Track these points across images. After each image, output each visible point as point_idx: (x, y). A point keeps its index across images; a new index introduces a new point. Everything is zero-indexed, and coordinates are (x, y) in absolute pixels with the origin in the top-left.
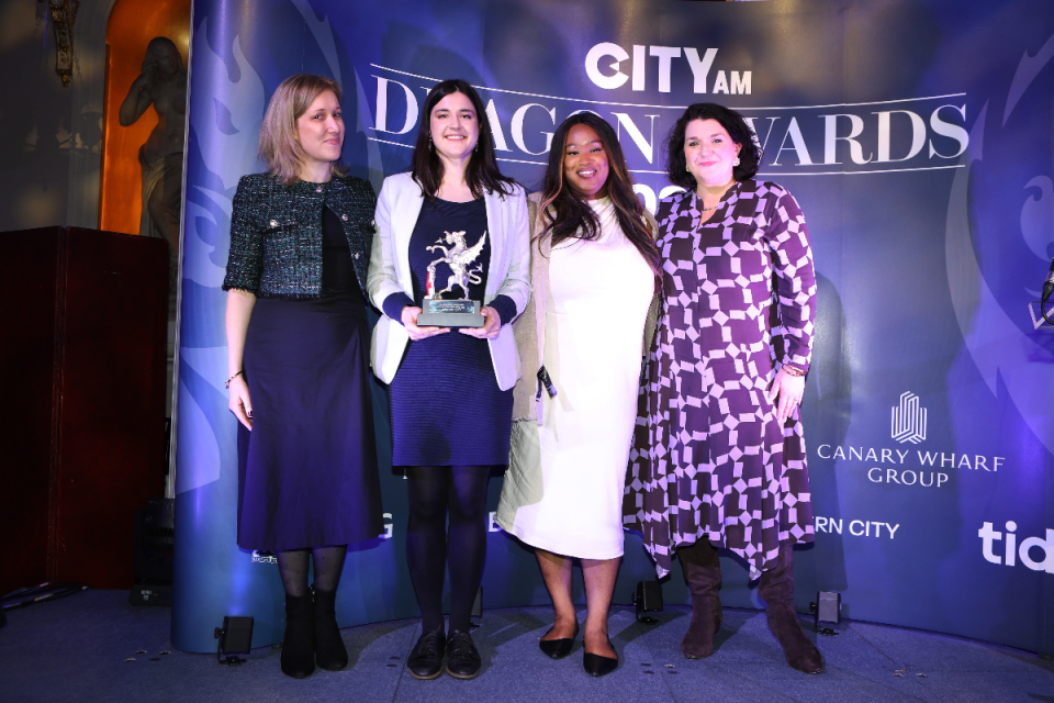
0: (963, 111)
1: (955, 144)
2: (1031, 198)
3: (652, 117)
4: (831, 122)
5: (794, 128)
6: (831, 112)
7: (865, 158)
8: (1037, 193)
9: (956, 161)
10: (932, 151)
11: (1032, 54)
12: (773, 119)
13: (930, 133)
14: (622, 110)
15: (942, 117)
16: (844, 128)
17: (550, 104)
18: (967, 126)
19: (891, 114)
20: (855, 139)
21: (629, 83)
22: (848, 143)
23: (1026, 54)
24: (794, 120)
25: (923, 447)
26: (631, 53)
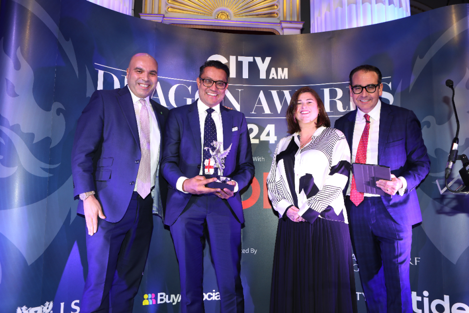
0: (390, 85)
1: (387, 101)
2: (425, 127)
3: (240, 90)
4: (327, 92)
6: (326, 87)
7: (344, 109)
8: (428, 124)
11: (421, 57)
16: (333, 94)
17: (189, 84)
18: (392, 92)
20: (338, 100)
22: (335, 102)
23: (418, 57)
26: (228, 59)
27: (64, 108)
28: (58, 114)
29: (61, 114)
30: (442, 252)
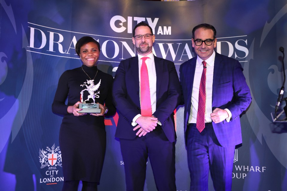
0: (246, 42)
1: (244, 53)
2: (271, 73)
5: (187, 47)
8: (273, 71)
9: (244, 59)
10: (236, 56)
11: (269, 22)
12: (179, 44)
13: (235, 50)
14: (124, 40)
15: (239, 44)
18: (248, 47)
19: (221, 42)
21: (126, 30)
23: (267, 22)
24: (187, 45)
25: (237, 164)
26: (127, 19)
27: (6, 57)
28: (3, 61)
29: (5, 61)
30: (281, 162)
